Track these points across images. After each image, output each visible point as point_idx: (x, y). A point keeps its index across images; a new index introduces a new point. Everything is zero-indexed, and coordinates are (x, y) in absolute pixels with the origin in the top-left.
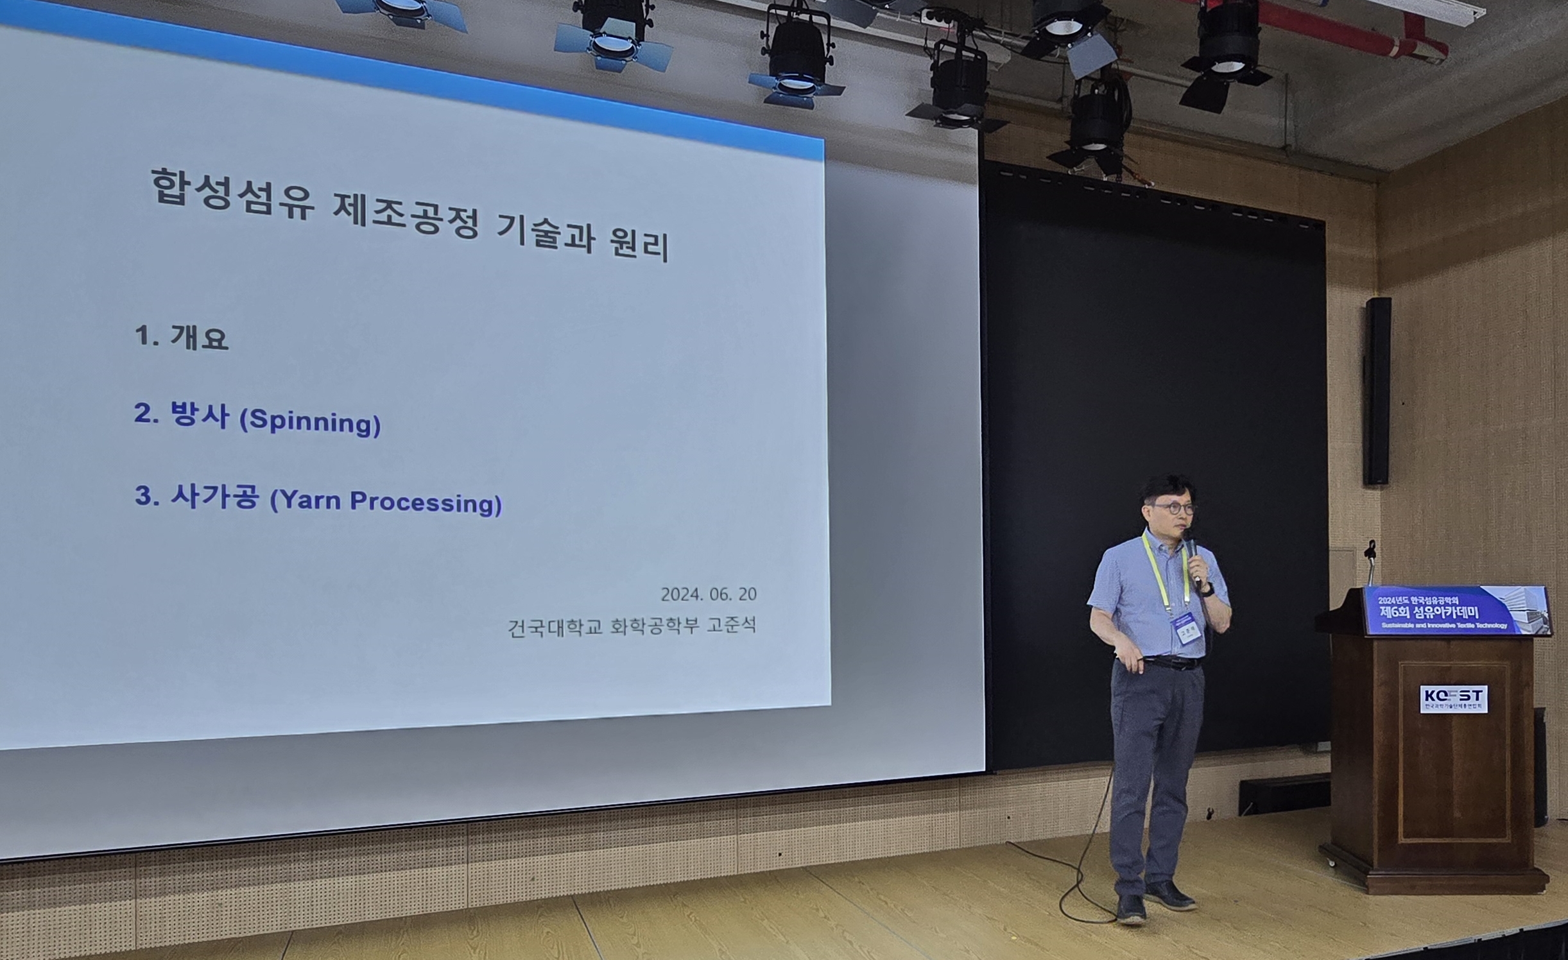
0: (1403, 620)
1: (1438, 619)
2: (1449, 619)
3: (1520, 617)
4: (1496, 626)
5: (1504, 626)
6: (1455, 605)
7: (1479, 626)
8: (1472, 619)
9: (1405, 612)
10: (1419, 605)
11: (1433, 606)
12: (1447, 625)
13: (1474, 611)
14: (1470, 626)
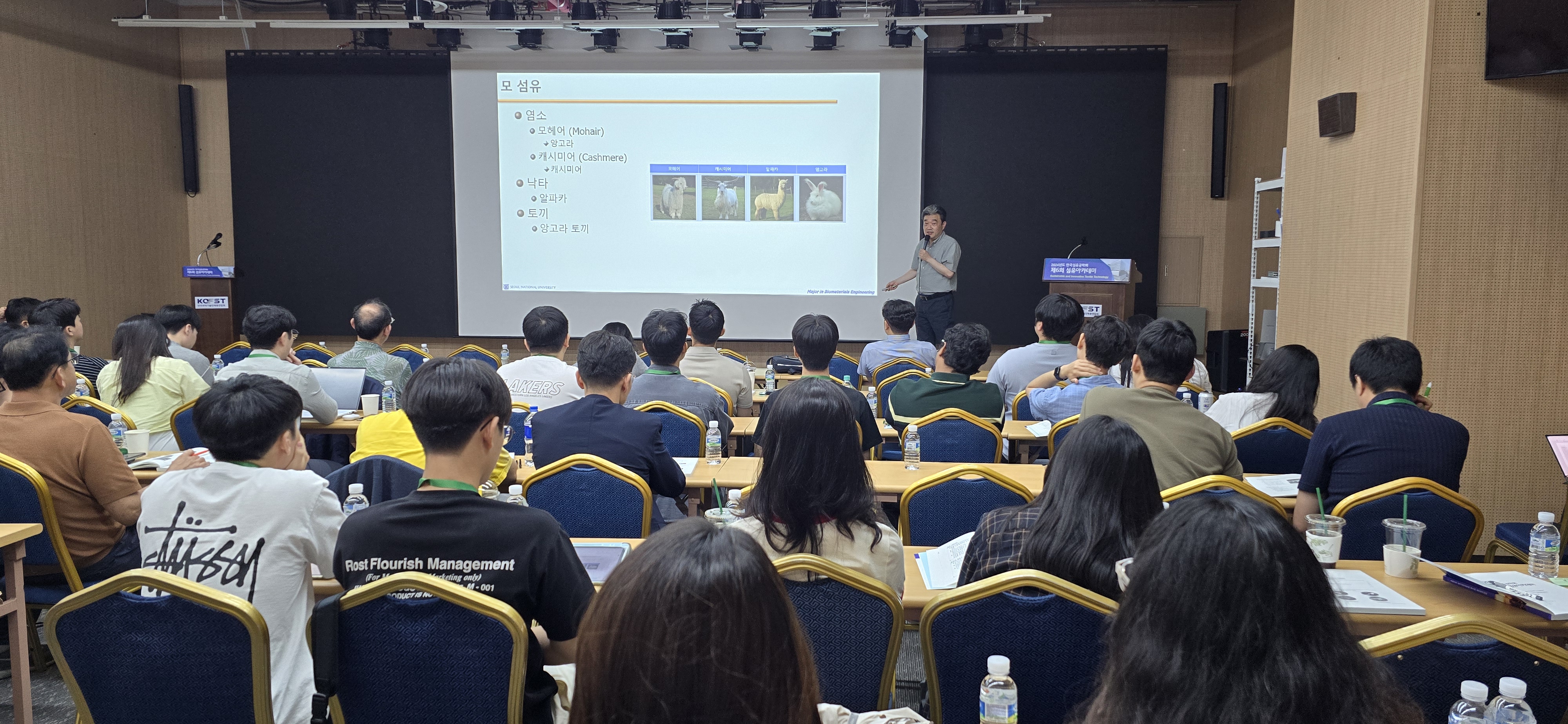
0: (1060, 273)
1: (1077, 274)
2: (1082, 274)
3: (1115, 273)
4: (1103, 277)
5: (1107, 277)
6: (1086, 268)
7: (1095, 277)
8: (1093, 274)
9: (1062, 270)
10: (1070, 267)
11: (1076, 268)
12: (1080, 277)
13: (1095, 270)
14: (1091, 277)
